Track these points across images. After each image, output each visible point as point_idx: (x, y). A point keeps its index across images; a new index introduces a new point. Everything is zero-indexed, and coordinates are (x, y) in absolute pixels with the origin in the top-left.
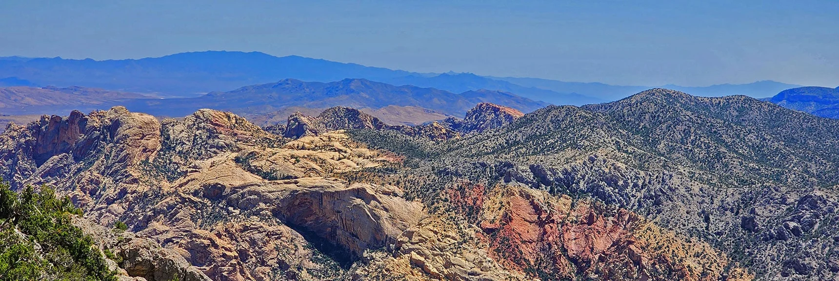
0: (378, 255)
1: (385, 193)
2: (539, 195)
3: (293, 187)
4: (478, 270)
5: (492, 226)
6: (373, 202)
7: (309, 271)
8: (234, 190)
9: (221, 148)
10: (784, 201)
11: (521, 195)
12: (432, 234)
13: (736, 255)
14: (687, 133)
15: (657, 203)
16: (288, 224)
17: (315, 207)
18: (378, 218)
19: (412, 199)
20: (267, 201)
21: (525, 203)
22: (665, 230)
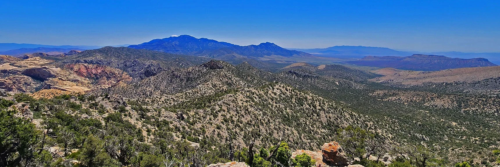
0: (51, 78)
1: (51, 67)
2: (86, 64)
3: (27, 68)
5: (76, 71)
6: (48, 69)
8: (10, 70)
9: (5, 62)
10: (131, 61)
12: (63, 73)
13: (124, 70)
14: (114, 53)
15: (109, 64)
16: (26, 75)
17: (33, 71)
18: (50, 72)
19: (58, 68)
20: (20, 71)
21: (83, 66)
22: (111, 68)
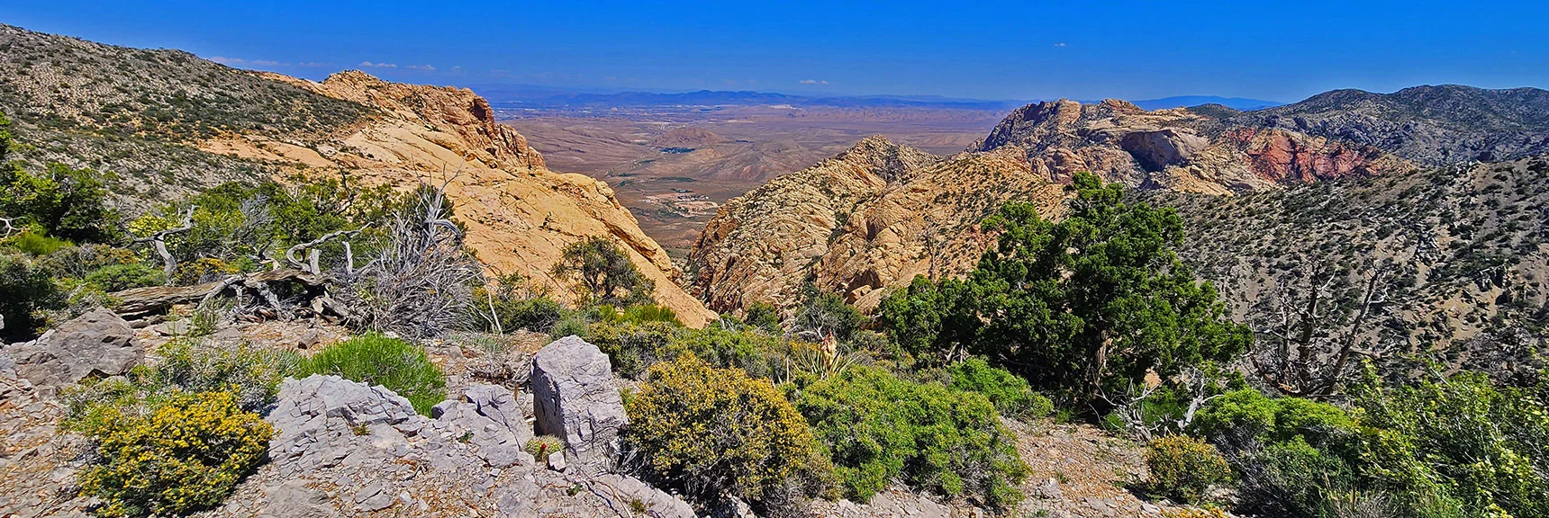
1: (1183, 132)
2: (1297, 136)
3: (1127, 129)
4: (1239, 178)
5: (1256, 153)
6: (1175, 137)
7: (1131, 175)
8: (1094, 131)
11: (1283, 135)
12: (1210, 156)
15: (1400, 142)
16: (1124, 148)
17: (1140, 141)
18: (1175, 146)
19: (1201, 136)
20: (1111, 137)
21: (1284, 140)
22: (1401, 159)
